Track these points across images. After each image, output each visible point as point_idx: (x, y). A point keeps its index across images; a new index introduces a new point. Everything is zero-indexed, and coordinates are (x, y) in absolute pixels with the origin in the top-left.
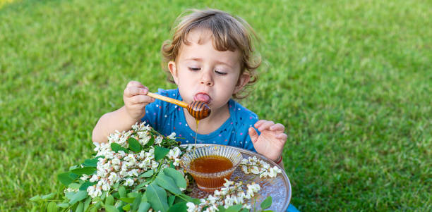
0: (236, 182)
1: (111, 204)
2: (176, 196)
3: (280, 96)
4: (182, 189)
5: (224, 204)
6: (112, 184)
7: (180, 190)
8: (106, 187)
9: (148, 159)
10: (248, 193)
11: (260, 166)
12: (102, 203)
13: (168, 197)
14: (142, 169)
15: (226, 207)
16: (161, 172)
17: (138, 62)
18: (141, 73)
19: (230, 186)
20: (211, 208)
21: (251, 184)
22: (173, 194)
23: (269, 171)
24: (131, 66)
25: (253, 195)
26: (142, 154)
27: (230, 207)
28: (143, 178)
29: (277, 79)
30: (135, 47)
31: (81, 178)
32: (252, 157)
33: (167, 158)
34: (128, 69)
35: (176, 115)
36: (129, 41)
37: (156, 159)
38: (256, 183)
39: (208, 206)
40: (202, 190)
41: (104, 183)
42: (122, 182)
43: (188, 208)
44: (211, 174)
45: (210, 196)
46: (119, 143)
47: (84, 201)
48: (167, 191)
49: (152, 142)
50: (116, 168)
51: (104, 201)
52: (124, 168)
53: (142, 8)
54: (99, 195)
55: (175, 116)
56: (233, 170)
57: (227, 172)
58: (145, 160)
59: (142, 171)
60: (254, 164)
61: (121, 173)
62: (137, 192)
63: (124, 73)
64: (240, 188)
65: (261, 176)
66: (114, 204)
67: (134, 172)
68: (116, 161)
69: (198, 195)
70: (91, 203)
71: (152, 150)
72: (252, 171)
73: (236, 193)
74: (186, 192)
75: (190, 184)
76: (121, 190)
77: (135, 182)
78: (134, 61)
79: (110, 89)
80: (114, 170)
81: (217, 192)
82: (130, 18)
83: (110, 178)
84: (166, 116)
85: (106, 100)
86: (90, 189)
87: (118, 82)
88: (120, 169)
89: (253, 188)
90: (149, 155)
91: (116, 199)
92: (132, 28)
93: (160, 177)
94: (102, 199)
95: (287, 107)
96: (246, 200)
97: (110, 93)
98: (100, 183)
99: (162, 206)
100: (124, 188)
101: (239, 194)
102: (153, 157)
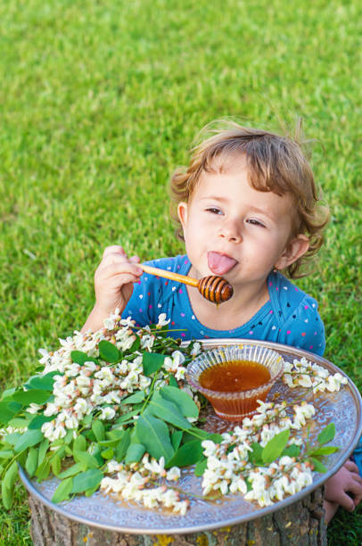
0: (275, 402)
1: (82, 450)
2: (185, 433)
3: (340, 222)
4: (192, 420)
5: (260, 440)
6: (80, 417)
7: (188, 422)
8: (72, 423)
9: (133, 374)
10: (295, 420)
11: (312, 374)
12: (68, 450)
13: (170, 432)
14: (123, 390)
15: (263, 444)
16: (156, 394)
17: (67, 166)
18: (76, 186)
19: (268, 410)
20: (240, 448)
21: (300, 405)
22: (178, 429)
23: (327, 382)
24: (55, 173)
25: (304, 423)
26: (123, 366)
27: (269, 443)
28: (127, 405)
29: (333, 187)
30: (58, 134)
31: (28, 410)
32: (299, 359)
33: (163, 370)
34: (49, 181)
35: (176, 303)
36: (46, 120)
37: (145, 373)
38: (308, 402)
39: (235, 445)
40: (222, 418)
41: (68, 417)
42: (96, 413)
43: (204, 449)
44: (235, 394)
45: (237, 429)
46: (84, 350)
47: (37, 446)
48: (168, 423)
49: (137, 346)
50: (85, 391)
51: (71, 446)
52: (97, 391)
53: (61, 47)
54: (62, 436)
55: (174, 305)
56: (270, 385)
57: (261, 390)
58: (130, 376)
59: (126, 395)
60: (303, 370)
61: (93, 398)
62: (121, 428)
63: (45, 190)
64: (283, 413)
65: (315, 391)
66: (87, 448)
67: (114, 396)
68: (83, 380)
69: (217, 427)
70: (49, 450)
71: (139, 360)
72: (301, 383)
73: (277, 420)
74: (199, 424)
75: (202, 409)
76: (97, 428)
77: (117, 412)
78: (60, 165)
79: (21, 222)
80: (80, 395)
81: (247, 422)
82: (39, 70)
83: (76, 407)
84: (160, 306)
85: (17, 248)
86: (47, 428)
87: (35, 208)
88: (91, 392)
89: (304, 411)
90: (134, 368)
91: (88, 440)
92: (47, 94)
93: (156, 402)
94: (68, 441)
95: (353, 244)
96: (293, 432)
97: (23, 231)
98: (61, 418)
99: (163, 449)
100: (100, 423)
101: (282, 423)
102: (141, 370)
